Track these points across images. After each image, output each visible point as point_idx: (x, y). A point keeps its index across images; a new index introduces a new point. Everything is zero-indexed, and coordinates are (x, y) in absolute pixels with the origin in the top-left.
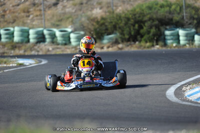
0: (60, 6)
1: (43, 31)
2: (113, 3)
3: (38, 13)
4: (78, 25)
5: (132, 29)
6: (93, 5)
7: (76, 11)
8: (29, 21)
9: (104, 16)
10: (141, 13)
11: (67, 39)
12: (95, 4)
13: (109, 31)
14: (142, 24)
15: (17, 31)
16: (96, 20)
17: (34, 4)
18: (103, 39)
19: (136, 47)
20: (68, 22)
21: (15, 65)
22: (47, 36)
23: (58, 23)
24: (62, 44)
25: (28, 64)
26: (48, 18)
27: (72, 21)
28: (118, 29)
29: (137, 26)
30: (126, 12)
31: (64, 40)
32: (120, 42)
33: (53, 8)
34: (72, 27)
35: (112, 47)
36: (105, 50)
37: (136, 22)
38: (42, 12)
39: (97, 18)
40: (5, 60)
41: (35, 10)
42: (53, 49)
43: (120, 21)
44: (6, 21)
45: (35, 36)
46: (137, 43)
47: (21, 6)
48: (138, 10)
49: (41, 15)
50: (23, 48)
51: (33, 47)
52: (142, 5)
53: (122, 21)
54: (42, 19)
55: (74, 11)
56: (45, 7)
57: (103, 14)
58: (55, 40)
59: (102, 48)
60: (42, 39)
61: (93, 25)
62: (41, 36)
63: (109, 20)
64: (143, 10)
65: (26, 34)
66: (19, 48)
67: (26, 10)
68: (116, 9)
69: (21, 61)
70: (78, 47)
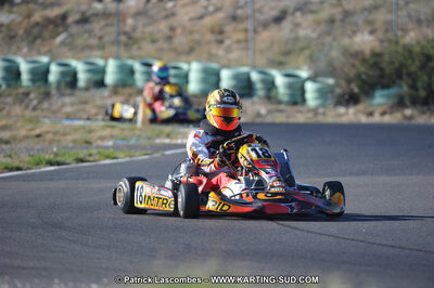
0: (286, 25)
1: (248, 74)
2: (397, 23)
3: (241, 36)
4: (322, 64)
6: (356, 24)
7: (320, 36)
8: (221, 52)
9: (378, 50)
11: (298, 93)
12: (360, 21)
13: (384, 82)
15: (194, 71)
16: (361, 56)
17: (234, 18)
18: (373, 97)
20: (301, 58)
22: (259, 86)
23: (282, 59)
24: (288, 103)
26: (262, 46)
27: (311, 57)
28: (404, 77)
30: (424, 43)
31: (292, 95)
32: (407, 102)
33: (273, 28)
34: (310, 68)
35: (391, 113)
36: (377, 118)
38: (250, 35)
39: (362, 52)
40: (168, 129)
41: (235, 29)
42: (269, 112)
44: (174, 50)
47: (207, 21)
49: (246, 41)
53: (413, 59)
54: (247, 49)
55: (314, 35)
56: (256, 24)
57: (376, 44)
58: (273, 93)
59: (371, 114)
60: (246, 91)
61: (353, 66)
62: (245, 84)
63: (387, 59)
65: (214, 79)
67: (217, 29)
68: (403, 36)
70: (321, 110)
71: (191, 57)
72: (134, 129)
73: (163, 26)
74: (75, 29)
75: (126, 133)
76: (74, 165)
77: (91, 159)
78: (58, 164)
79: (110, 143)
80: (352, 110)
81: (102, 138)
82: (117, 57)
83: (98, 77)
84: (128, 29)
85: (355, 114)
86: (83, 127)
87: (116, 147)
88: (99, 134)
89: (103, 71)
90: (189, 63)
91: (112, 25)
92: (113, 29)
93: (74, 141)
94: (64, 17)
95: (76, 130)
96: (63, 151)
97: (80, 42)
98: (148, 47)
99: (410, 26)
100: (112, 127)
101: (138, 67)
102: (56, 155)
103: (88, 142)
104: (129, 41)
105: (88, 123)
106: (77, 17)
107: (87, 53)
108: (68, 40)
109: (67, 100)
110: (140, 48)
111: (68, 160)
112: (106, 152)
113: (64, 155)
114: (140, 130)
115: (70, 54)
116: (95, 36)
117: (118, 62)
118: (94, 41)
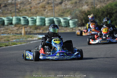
0: (63, 4)
1: (53, 19)
2: (94, 2)
3: (51, 8)
4: (74, 15)
6: (83, 3)
7: (73, 7)
8: (45, 13)
9: (89, 10)
10: (111, 9)
11: (67, 24)
12: (84, 3)
14: (112, 15)
15: (38, 19)
16: (84, 13)
17: (48, 3)
20: (68, 13)
21: (37, 39)
22: (56, 22)
23: (62, 14)
24: (65, 27)
26: (57, 11)
27: (70, 13)
28: (97, 18)
29: (108, 16)
30: (102, 8)
31: (66, 24)
33: (60, 6)
34: (70, 17)
37: (108, 13)
38: (53, 8)
39: (85, 11)
40: (31, 36)
41: (49, 7)
43: (99, 13)
44: (32, 13)
45: (49, 22)
47: (41, 4)
48: (109, 7)
49: (52, 10)
50: (42, 29)
51: (47, 28)
52: (112, 4)
53: (99, 12)
54: (53, 12)
55: (71, 7)
56: (54, 5)
57: (89, 9)
58: (60, 24)
61: (83, 15)
62: (52, 22)
64: (112, 7)
65: (43, 21)
66: (40, 29)
67: (43, 7)
68: (97, 6)
69: (40, 37)
71: (37, 15)
72: (21, 36)
73: (28, 6)
74: (3, 8)
75: (19, 37)
76: (5, 47)
77: (9, 45)
79: (15, 40)
80: (83, 28)
81: (12, 39)
82: (16, 16)
83: (11, 22)
84: (18, 8)
86: (7, 36)
87: (17, 42)
88: (11, 38)
89: (12, 20)
90: (36, 17)
91: (14, 7)
92: (14, 8)
93: (4, 40)
94: (0, 5)
95: (5, 37)
97: (5, 12)
98: (24, 13)
99: (98, 3)
100: (15, 36)
101: (22, 18)
103: (8, 41)
104: (19, 11)
105: (8, 35)
106: (4, 5)
107: (7, 15)
108: (1, 12)
109: (2, 29)
110: (22, 13)
111: (3, 46)
112: (14, 43)
113: (2, 44)
114: (23, 36)
115: (2, 16)
116: (9, 10)
117: (16, 17)
118: (9, 12)
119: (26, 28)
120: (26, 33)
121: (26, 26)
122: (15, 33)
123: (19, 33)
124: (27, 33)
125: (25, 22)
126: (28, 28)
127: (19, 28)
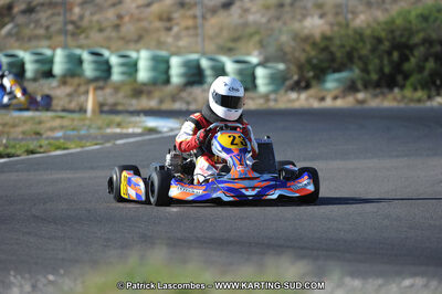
0: (235, 10)
1: (198, 62)
2: (347, 6)
3: (190, 23)
4: (272, 50)
5: (386, 62)
6: (305, 8)
7: (269, 21)
8: (170, 40)
9: (329, 33)
10: (405, 29)
11: (249, 79)
12: (310, 5)
13: (336, 66)
14: (407, 52)
15: (144, 59)
16: (311, 40)
17: (182, 5)
18: (325, 81)
19: (395, 99)
20: (251, 43)
21: (139, 130)
22: (208, 72)
23: (231, 45)
25: (165, 130)
26: (211, 33)
27: (261, 42)
28: (356, 60)
29: (396, 55)
30: (375, 25)
32: (360, 85)
33: (222, 14)
34: (260, 54)
35: (344, 97)
36: (329, 103)
37: (395, 46)
38: (199, 21)
39: (312, 36)
40: (118, 118)
41: (183, 16)
44: (122, 38)
45: (182, 70)
46: (396, 90)
47: (155, 8)
48: (399, 22)
49: (195, 28)
50: (157, 94)
51: (178, 93)
52: (409, 12)
53: (364, 42)
54: (196, 35)
55: (264, 20)
56: (205, 11)
57: (326, 28)
59: (322, 99)
60: (197, 79)
61: (304, 50)
62: (194, 71)
63: (337, 42)
64: (410, 22)
65: (163, 66)
66: (149, 94)
67: (165, 16)
68: (353, 19)
69: (152, 123)
70: (272, 96)
71: (139, 46)
72: (83, 120)
73: (111, 14)
74: (21, 19)
75: (76, 123)
76: (24, 157)
77: (41, 150)
78: (9, 156)
79: (60, 134)
80: (303, 96)
81: (52, 129)
82: (65, 47)
83: (46, 68)
84: (75, 18)
85: (307, 99)
86: (32, 118)
87: (66, 138)
88: (48, 125)
89: (50, 61)
90: (138, 51)
91: (59, 14)
92: (61, 19)
93: (24, 133)
94: (10, 7)
95: (25, 121)
96: (12, 143)
97: (27, 32)
98: (95, 36)
99: (361, 8)
100: (62, 117)
101: (86, 56)
102: (6, 147)
103: (38, 134)
104: (77, 30)
105: (36, 114)
106: (23, 7)
107: (34, 43)
108: (14, 31)
111: (19, 152)
112: (57, 143)
113: (14, 147)
114: (91, 119)
115: (17, 44)
116: (41, 26)
117: (66, 52)
118: (41, 31)
119: (100, 93)
120: (102, 108)
121: (101, 84)
122: (59, 108)
123: (77, 109)
124: (106, 108)
125: (96, 70)
126: (108, 91)
127: (76, 91)
